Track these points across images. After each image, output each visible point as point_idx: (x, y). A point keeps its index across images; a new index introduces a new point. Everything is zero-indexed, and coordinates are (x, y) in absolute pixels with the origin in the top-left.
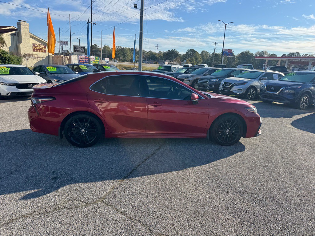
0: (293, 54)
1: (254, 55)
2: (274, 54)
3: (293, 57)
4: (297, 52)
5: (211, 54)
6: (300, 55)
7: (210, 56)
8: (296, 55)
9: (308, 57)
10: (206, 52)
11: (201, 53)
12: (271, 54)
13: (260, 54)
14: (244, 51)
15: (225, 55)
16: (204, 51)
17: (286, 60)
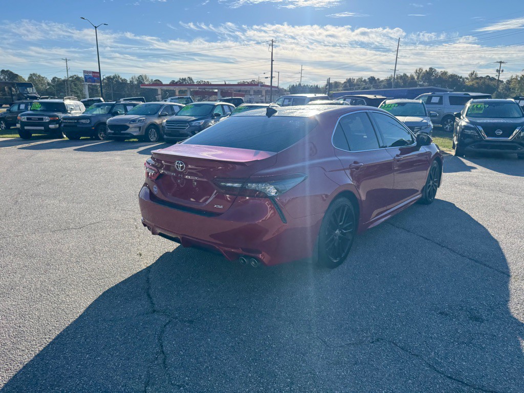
0: (184, 80)
1: (129, 82)
2: (159, 81)
3: (185, 85)
4: (189, 78)
5: (50, 80)
6: (193, 82)
7: (49, 84)
8: (188, 82)
9: (204, 85)
10: (39, 76)
11: (29, 78)
12: (154, 80)
13: (137, 80)
14: (112, 75)
15: (88, 82)
16: (34, 74)
17: (187, 89)
